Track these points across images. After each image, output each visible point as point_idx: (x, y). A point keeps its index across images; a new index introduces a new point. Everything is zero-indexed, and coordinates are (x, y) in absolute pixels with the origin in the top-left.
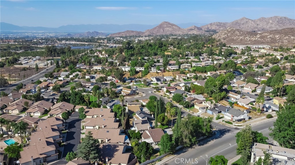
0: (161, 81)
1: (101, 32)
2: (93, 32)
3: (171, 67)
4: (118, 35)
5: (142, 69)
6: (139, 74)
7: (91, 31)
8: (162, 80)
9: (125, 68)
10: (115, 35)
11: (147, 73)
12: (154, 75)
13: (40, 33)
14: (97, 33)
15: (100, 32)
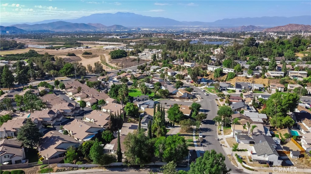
0: (242, 89)
1: (259, 27)
2: (248, 26)
3: (272, 73)
4: (276, 29)
5: (231, 71)
6: (224, 76)
7: (246, 25)
8: (243, 87)
9: (213, 68)
10: (271, 30)
11: (233, 77)
12: (242, 80)
13: (195, 28)
14: (253, 27)
15: (257, 26)
